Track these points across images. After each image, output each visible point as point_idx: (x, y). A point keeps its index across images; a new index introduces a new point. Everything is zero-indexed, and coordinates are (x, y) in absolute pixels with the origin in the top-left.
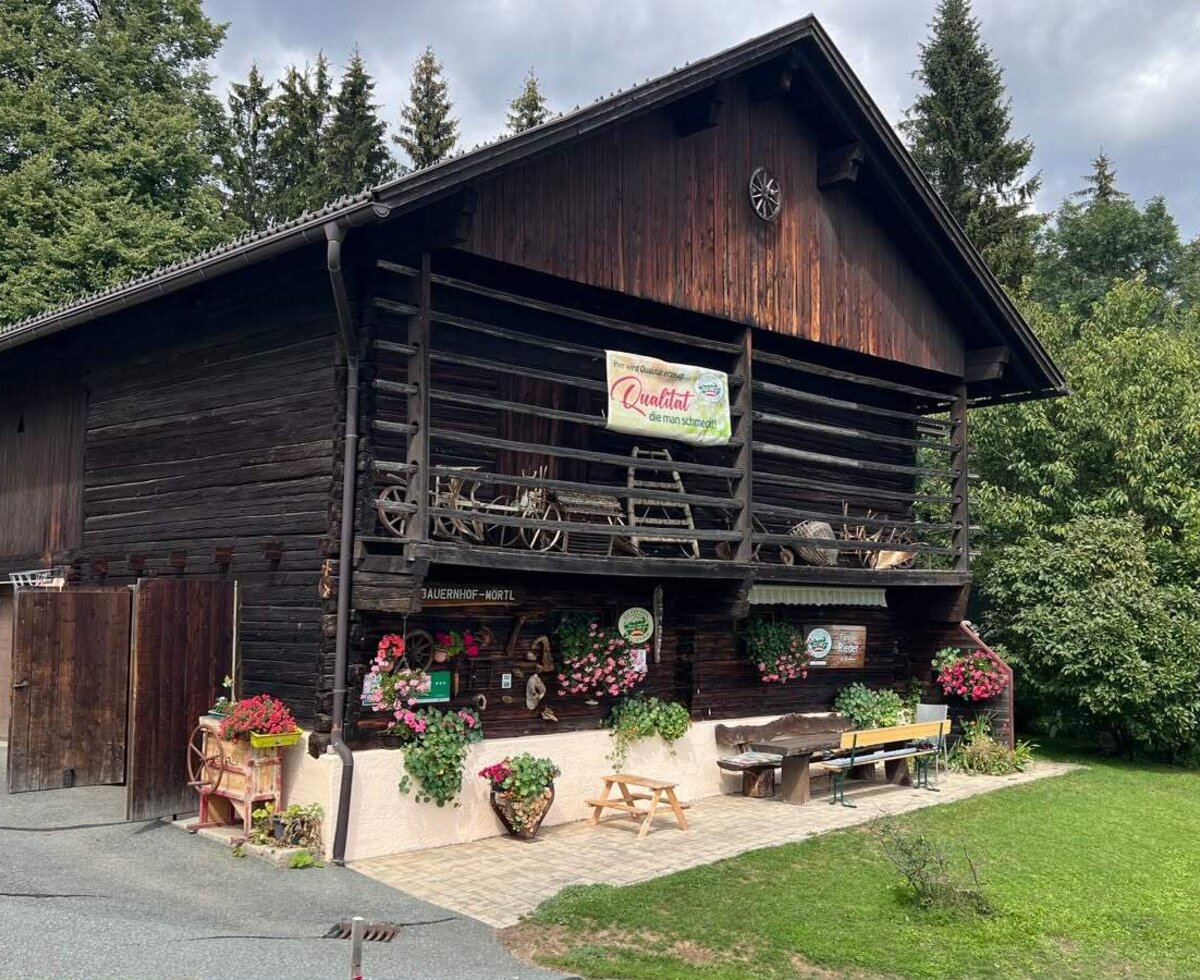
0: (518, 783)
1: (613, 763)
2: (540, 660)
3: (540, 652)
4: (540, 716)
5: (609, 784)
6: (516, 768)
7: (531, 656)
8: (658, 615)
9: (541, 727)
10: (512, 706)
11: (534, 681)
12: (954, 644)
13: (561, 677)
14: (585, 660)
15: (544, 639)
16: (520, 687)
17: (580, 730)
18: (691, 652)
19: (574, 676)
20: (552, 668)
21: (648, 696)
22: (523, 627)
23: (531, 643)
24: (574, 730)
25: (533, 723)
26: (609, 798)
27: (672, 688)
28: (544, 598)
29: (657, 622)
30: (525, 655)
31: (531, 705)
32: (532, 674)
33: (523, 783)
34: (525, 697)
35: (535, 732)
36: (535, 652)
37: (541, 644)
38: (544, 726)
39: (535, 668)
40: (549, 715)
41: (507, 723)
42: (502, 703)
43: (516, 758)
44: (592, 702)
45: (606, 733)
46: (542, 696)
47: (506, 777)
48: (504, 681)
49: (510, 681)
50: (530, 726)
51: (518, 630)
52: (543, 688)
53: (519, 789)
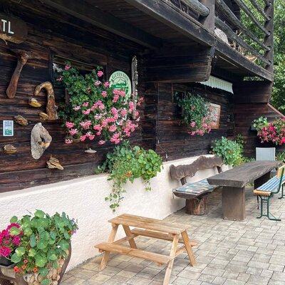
0: (32, 253)
1: (110, 203)
2: (44, 108)
3: (44, 99)
4: (46, 166)
5: (116, 227)
6: (28, 232)
7: (35, 102)
8: (135, 80)
9: (46, 176)
10: (15, 157)
11: (39, 130)
12: (264, 115)
13: (69, 125)
14: (95, 107)
15: (48, 85)
16: (23, 136)
17: (81, 176)
18: (155, 112)
19: (83, 124)
20: (57, 117)
21: (133, 144)
22: (25, 67)
23: (34, 89)
24: (75, 177)
25: (39, 172)
26: (115, 240)
27: (141, 139)
28: (46, 43)
29: (134, 86)
30: (28, 101)
31: (36, 154)
32: (36, 122)
33: (39, 251)
34: (30, 145)
35: (41, 182)
36: (38, 97)
37: (45, 90)
38: (49, 175)
39: (38, 116)
40: (54, 163)
41: (12, 175)
42: (4, 153)
43: (26, 217)
44: (90, 151)
45: (105, 177)
46: (48, 145)
47: (15, 247)
48: (5, 128)
49: (11, 128)
50: (37, 176)
51: (19, 70)
52: (49, 138)
53: (33, 259)
